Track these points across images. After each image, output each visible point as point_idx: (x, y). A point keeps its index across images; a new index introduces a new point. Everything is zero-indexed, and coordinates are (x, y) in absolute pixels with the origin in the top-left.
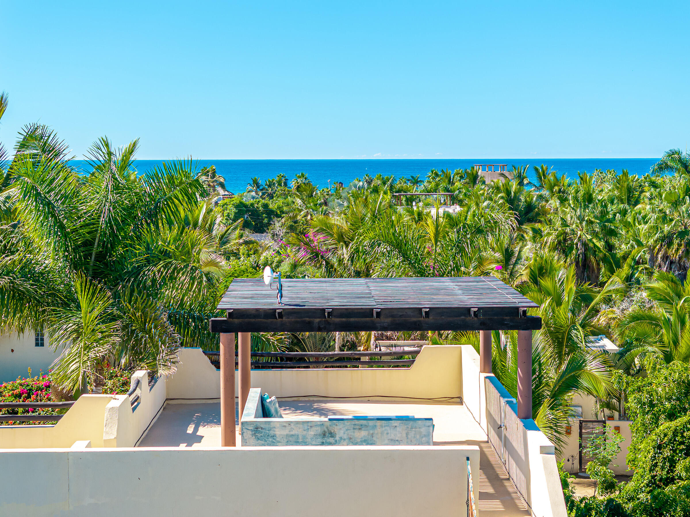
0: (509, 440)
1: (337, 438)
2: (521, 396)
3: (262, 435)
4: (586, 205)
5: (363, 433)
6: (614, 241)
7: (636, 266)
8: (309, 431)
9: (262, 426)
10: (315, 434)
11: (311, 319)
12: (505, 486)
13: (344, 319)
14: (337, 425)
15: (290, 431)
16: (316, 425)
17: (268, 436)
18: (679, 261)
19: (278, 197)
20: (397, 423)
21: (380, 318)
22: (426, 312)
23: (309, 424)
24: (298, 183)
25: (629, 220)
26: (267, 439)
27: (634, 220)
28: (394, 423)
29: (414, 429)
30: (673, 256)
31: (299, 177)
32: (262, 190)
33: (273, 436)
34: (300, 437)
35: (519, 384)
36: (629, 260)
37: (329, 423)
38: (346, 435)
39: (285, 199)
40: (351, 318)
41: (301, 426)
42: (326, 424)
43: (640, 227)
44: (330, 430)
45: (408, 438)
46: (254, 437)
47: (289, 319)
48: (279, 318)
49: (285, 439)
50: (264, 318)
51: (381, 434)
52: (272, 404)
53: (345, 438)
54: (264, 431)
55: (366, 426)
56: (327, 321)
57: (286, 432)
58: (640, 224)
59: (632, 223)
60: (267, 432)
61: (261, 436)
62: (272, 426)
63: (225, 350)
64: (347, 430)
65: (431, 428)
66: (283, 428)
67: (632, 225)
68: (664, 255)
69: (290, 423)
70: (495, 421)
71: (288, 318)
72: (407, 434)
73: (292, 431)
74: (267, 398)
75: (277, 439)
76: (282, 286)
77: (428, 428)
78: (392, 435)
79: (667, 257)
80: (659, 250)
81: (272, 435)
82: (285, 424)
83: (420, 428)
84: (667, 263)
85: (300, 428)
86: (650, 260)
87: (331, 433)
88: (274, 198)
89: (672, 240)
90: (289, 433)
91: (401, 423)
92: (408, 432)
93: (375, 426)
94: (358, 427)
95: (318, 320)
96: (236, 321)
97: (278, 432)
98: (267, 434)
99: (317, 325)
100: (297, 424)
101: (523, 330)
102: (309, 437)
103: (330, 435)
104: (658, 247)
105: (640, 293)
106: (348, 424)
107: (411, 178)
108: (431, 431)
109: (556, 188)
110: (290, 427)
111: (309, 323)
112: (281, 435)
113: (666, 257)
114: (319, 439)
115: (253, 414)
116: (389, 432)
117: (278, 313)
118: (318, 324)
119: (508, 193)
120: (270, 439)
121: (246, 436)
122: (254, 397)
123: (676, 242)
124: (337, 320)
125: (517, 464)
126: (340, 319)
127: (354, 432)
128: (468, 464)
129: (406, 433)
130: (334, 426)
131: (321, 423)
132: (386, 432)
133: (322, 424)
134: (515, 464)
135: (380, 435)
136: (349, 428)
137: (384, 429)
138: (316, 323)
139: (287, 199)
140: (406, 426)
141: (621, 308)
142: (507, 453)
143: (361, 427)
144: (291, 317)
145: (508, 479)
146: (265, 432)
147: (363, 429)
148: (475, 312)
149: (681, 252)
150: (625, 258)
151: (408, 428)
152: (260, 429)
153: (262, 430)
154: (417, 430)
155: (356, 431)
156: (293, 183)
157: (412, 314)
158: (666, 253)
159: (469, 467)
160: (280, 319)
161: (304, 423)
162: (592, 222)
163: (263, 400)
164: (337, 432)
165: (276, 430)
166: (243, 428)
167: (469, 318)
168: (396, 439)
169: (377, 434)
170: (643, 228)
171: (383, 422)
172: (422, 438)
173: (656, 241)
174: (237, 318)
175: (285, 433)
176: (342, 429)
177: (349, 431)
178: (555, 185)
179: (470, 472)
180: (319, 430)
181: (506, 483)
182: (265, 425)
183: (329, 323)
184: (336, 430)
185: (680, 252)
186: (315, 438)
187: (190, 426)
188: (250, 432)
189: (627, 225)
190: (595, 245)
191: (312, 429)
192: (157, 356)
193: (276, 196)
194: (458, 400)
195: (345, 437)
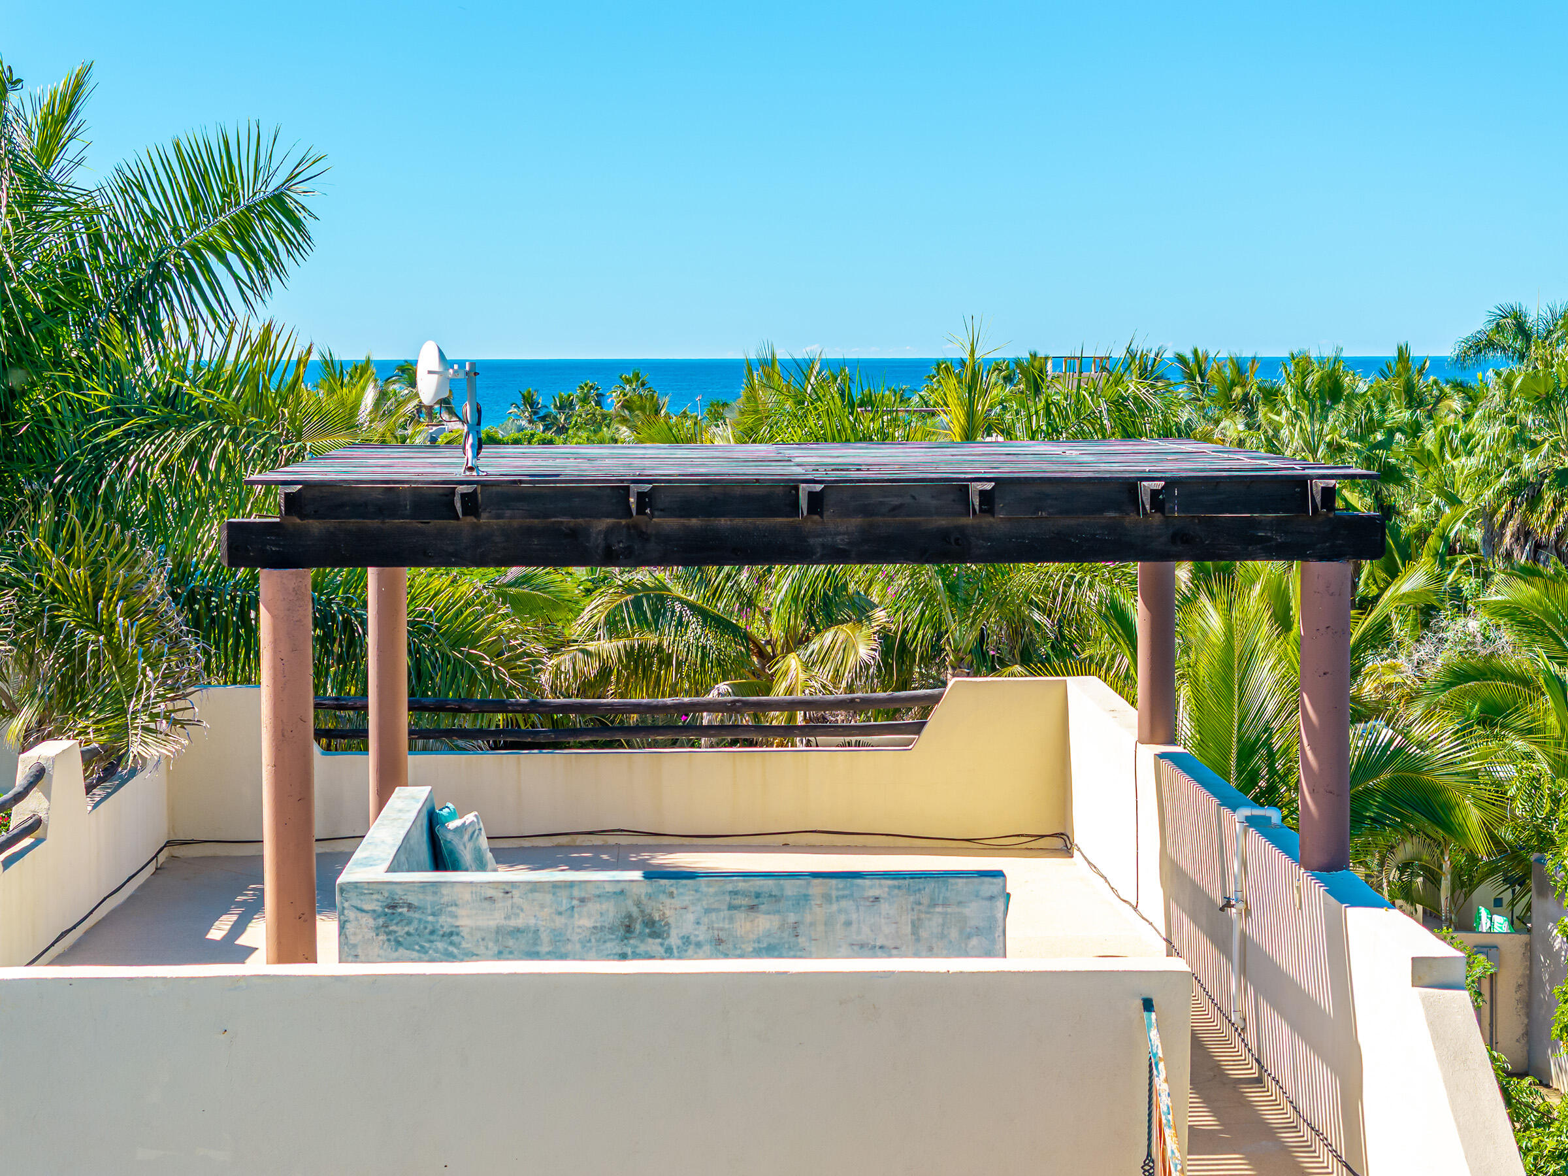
0: (1258, 948)
1: (674, 940)
2: (1312, 792)
3: (411, 929)
4: (1326, 406)
5: (764, 923)
6: (1396, 495)
7: (1448, 558)
8: (576, 915)
9: (411, 899)
10: (595, 928)
11: (580, 520)
12: (1249, 1105)
13: (694, 522)
14: (671, 895)
15: (508, 917)
16: (599, 896)
17: (432, 932)
18: (1556, 543)
19: (578, 429)
20: (880, 886)
21: (821, 515)
22: (982, 493)
23: (576, 893)
24: (625, 395)
25: (1428, 446)
26: (427, 945)
27: (1442, 446)
28: (871, 887)
29: (939, 909)
30: (1542, 532)
31: (629, 381)
32: (543, 419)
33: (451, 935)
34: (545, 937)
35: (1307, 749)
36: (1431, 541)
37: (645, 888)
38: (703, 928)
39: (595, 432)
40: (723, 516)
41: (549, 898)
42: (635, 890)
43: (1455, 463)
44: (648, 911)
45: (918, 940)
46: (383, 937)
47: (501, 521)
48: (464, 515)
49: (491, 945)
50: (413, 517)
51: (826, 924)
52: (466, 837)
53: (701, 938)
54: (417, 915)
55: (775, 898)
56: (635, 526)
57: (494, 919)
58: (1455, 454)
59: (1436, 455)
60: (430, 918)
61: (408, 934)
62: (445, 900)
63: (275, 629)
64: (708, 911)
65: (1000, 904)
66: (486, 904)
67: (1435, 460)
68: (1518, 528)
69: (507, 889)
70: (1197, 891)
71: (498, 517)
72: (916, 926)
73: (517, 915)
74: (453, 816)
75: (464, 945)
76: (479, 411)
77: (987, 903)
78: (866, 929)
79: (1527, 534)
80: (1508, 516)
81: (447, 929)
82: (491, 892)
83: (960, 903)
84: (1527, 548)
85: (542, 906)
86: (1484, 541)
87: (650, 923)
88: (570, 432)
89: (1539, 491)
90: (503, 922)
91: (895, 887)
92: (919, 919)
93: (806, 897)
94: (745, 901)
95: (604, 523)
96: (315, 526)
97: (467, 920)
98: (430, 927)
99: (600, 540)
100: (533, 891)
101: (1321, 558)
102: (575, 938)
103: (647, 930)
104: (1503, 510)
105: (1461, 621)
106: (712, 890)
108: (1000, 915)
109: (1238, 391)
110: (509, 903)
111: (574, 534)
112: (478, 929)
113: (1524, 534)
114: (609, 945)
115: (384, 860)
116: (854, 916)
117: (463, 495)
118: (606, 538)
120: (440, 945)
121: (355, 934)
122: (400, 811)
123: (1549, 495)
124: (670, 523)
125: (1295, 1027)
126: (682, 521)
127: (731, 919)
128: (1150, 1025)
129: (913, 922)
130: (662, 897)
131: (618, 888)
132: (842, 918)
133: (621, 892)
134: (1286, 1029)
135: (821, 928)
136: (715, 906)
137: (835, 907)
138: (599, 532)
139: (600, 434)
140: (912, 899)
141: (1416, 657)
142: (1251, 991)
143: (755, 902)
144: (508, 513)
145: (1259, 1081)
146: (420, 920)
147: (762, 907)
148: (1154, 493)
149: (1561, 520)
150: (1422, 535)
151: (920, 904)
152: (405, 910)
153: (411, 914)
154: (949, 910)
155: (740, 916)
156: (614, 394)
157: (934, 502)
159: (1154, 1034)
160: (471, 519)
161: (556, 886)
162: (1340, 449)
163: (434, 823)
164: (671, 920)
165: (460, 912)
166: (346, 905)
167: (1133, 516)
168: (878, 944)
169: (812, 924)
170: (1465, 465)
171: (834, 882)
172: (969, 937)
173: (1500, 494)
174: (317, 515)
175: (492, 924)
176: (691, 908)
177: (713, 916)
178: (1234, 384)
179: (1160, 1054)
180: (610, 912)
181: (1254, 1095)
182: (421, 896)
183: (643, 536)
184: (668, 913)
186: (598, 941)
187: (224, 917)
188: (367, 921)
189: (1425, 458)
191: (585, 909)
192: (129, 703)
193: (575, 425)
194: (1058, 843)
195: (702, 934)
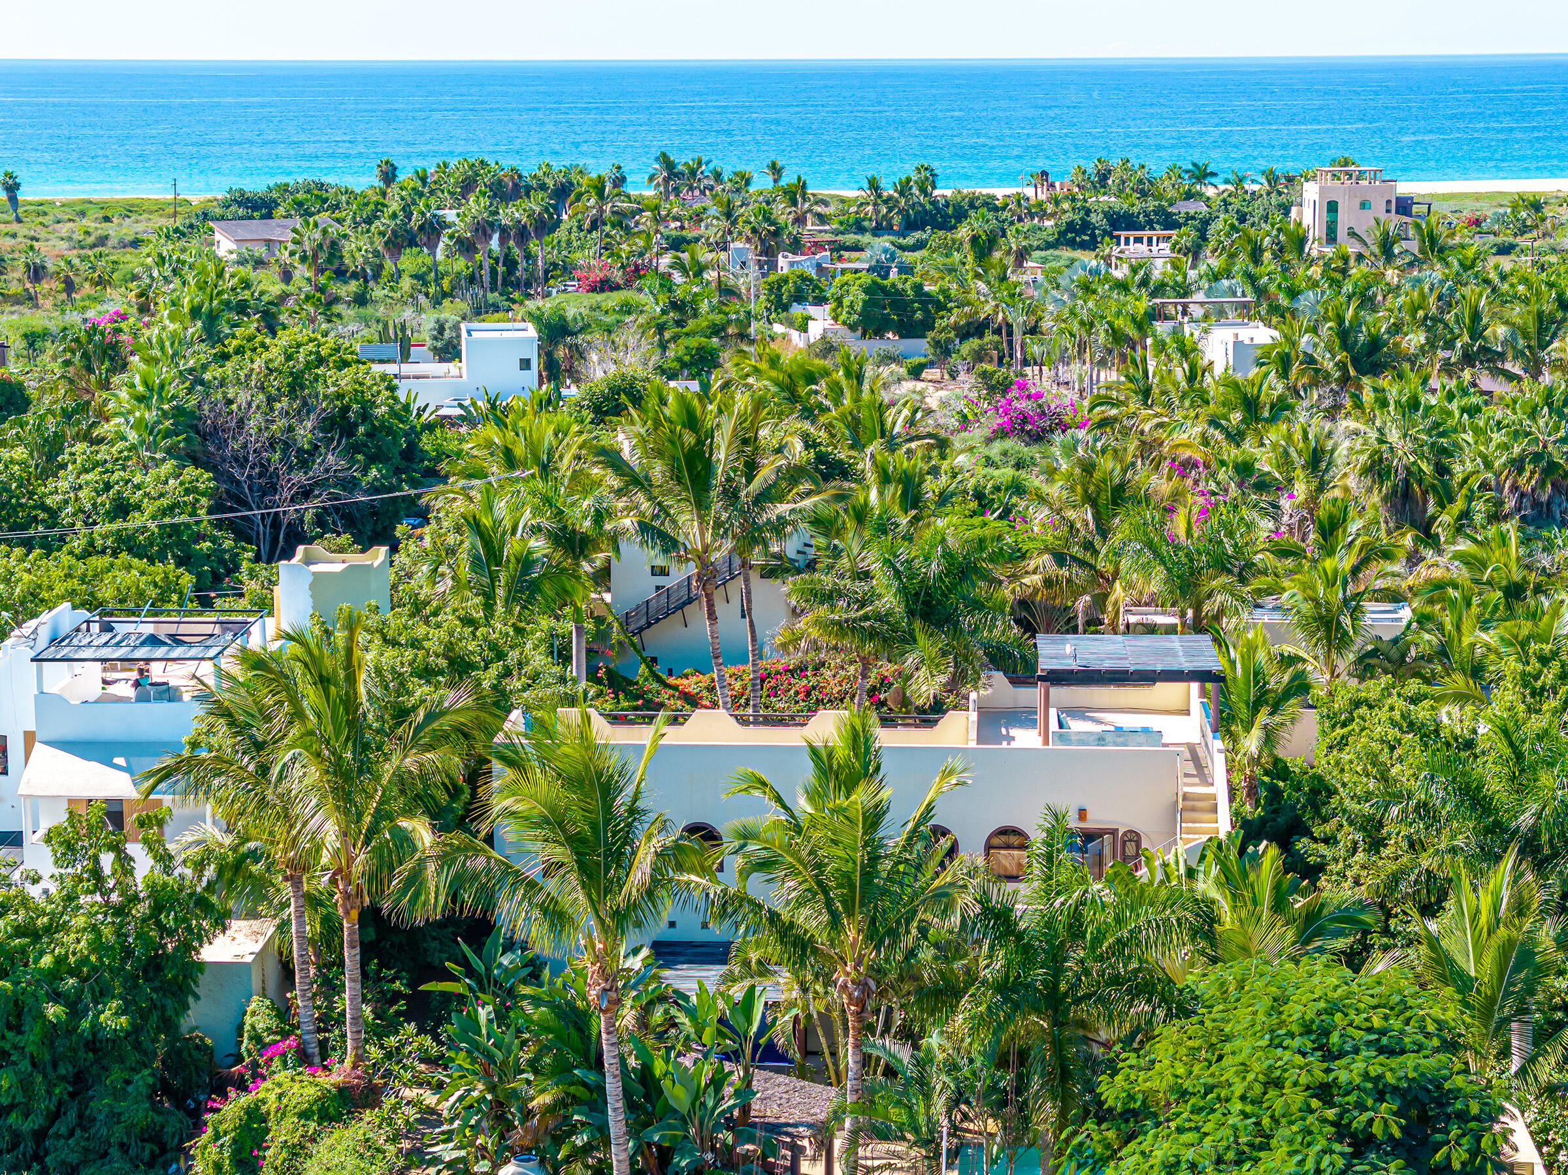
6: (1449, 463)
15: (1078, 737)
18: (1532, 493)
30: (1524, 487)
46: (1059, 740)
57: (1075, 737)
61: (1063, 740)
62: (1066, 733)
69: (1076, 730)
79: (1517, 488)
80: (1506, 477)
81: (1069, 739)
82: (1074, 732)
85: (1085, 734)
89: (1524, 464)
104: (1505, 473)
107: (1190, 167)
109: (1421, 313)
110: (1077, 733)
119: (1340, 320)
120: (1068, 742)
123: (1529, 468)
146: (1065, 738)
150: (1460, 486)
152: (1063, 736)
158: (1515, 482)
165: (1070, 736)
173: (1504, 465)
178: (1420, 307)
185: (1533, 482)
187: (1002, 728)
188: (1057, 738)
190: (1420, 470)
